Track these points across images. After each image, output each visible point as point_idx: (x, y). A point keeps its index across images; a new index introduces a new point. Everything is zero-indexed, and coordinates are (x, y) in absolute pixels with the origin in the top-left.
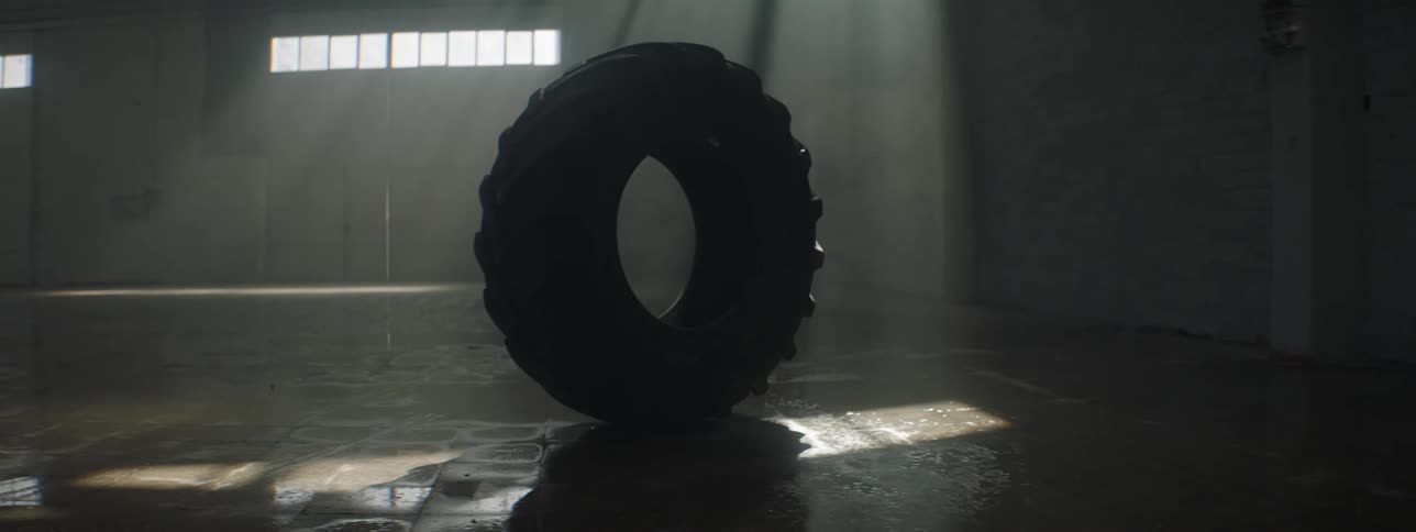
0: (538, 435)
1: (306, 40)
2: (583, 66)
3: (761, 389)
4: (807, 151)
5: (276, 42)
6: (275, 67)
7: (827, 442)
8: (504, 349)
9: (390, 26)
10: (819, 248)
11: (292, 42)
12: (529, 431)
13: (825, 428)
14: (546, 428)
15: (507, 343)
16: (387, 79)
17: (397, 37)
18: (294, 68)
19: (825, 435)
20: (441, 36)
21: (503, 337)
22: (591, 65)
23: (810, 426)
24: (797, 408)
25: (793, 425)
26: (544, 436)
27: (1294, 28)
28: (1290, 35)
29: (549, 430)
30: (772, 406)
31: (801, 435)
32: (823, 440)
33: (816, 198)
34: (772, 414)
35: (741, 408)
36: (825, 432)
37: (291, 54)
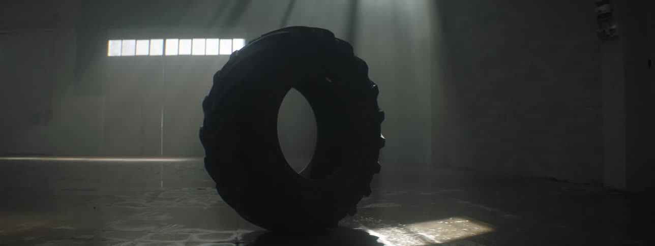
0: (233, 237)
1: (125, 42)
2: (259, 38)
3: (353, 212)
4: (376, 86)
5: (111, 42)
6: (110, 54)
7: (391, 241)
8: (216, 190)
9: (165, 36)
10: (382, 137)
11: (118, 42)
12: (230, 235)
13: (388, 233)
14: (238, 234)
15: (217, 187)
16: (163, 60)
17: (168, 41)
18: (119, 55)
19: (389, 237)
20: (189, 41)
21: (215, 184)
22: (263, 37)
23: (380, 233)
24: (371, 222)
25: (372, 233)
26: (237, 238)
27: (614, 27)
28: (612, 30)
29: (239, 235)
30: (357, 221)
31: (377, 238)
32: (388, 240)
33: (381, 111)
34: (358, 225)
35: (343, 223)
36: (388, 236)
37: (117, 48)
